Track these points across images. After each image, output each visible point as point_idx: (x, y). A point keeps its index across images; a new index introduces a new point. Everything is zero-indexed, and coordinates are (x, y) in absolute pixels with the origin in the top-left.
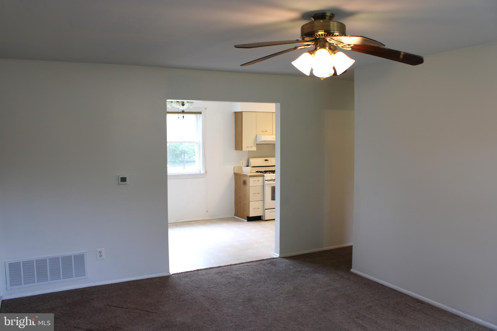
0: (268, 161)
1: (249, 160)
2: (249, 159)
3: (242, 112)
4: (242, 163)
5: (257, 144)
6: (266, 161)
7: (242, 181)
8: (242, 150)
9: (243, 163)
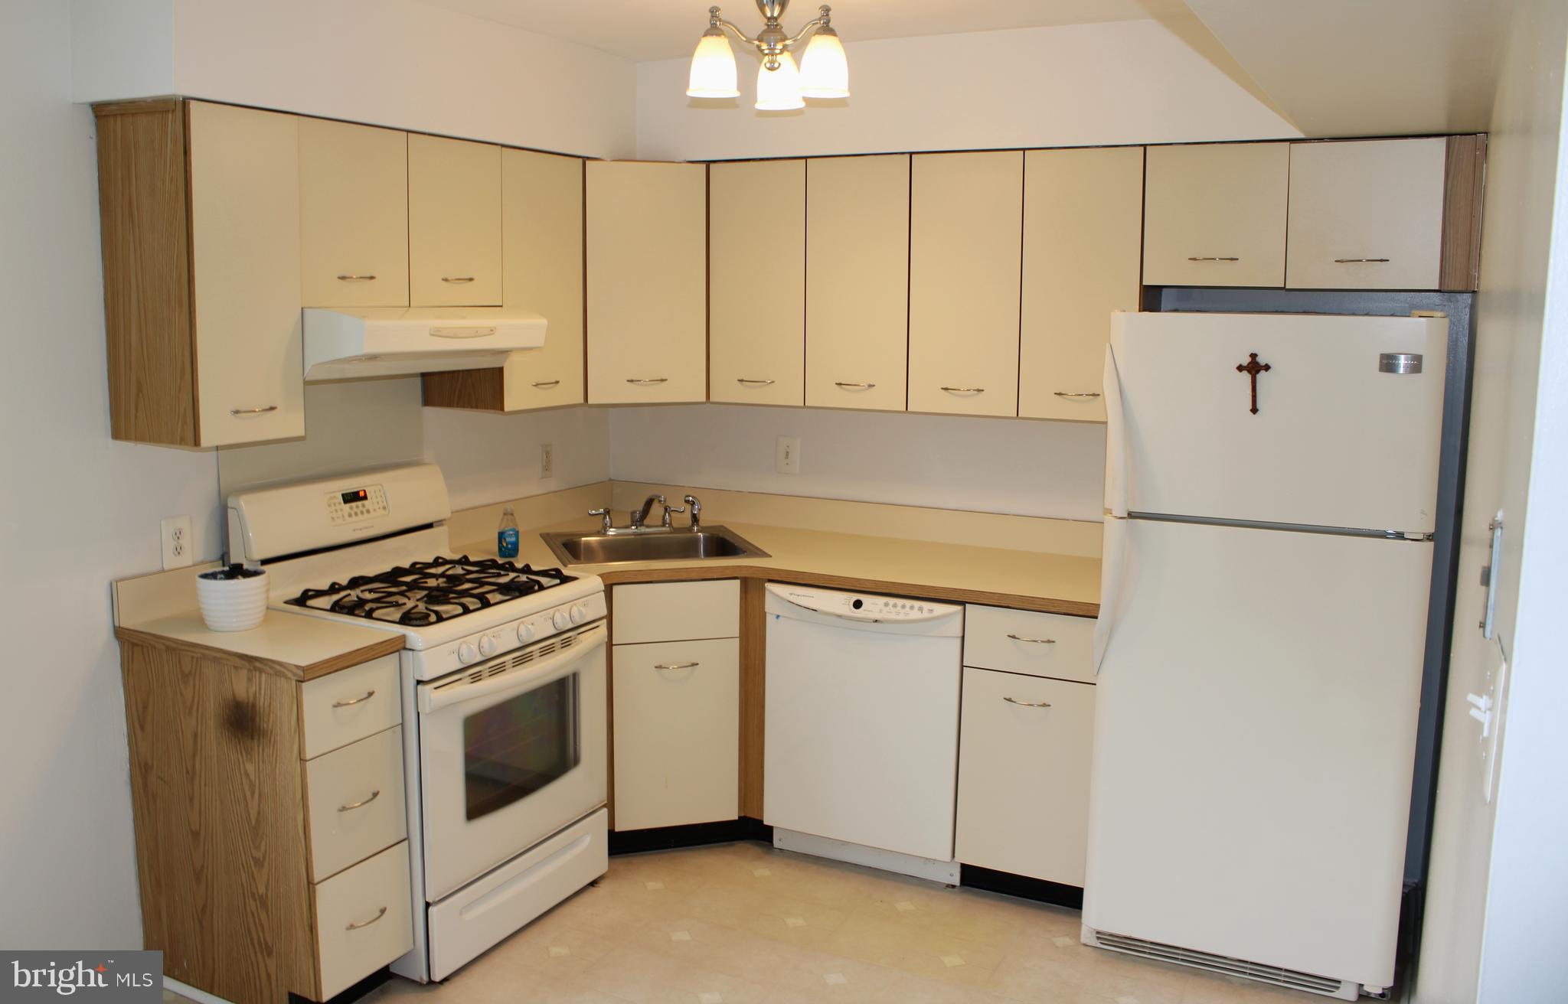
0: (365, 498)
1: (231, 513)
2: (231, 502)
3: (185, 102)
4: (178, 535)
5: (307, 383)
6: (354, 504)
7: (212, 708)
8: (196, 442)
9: (185, 541)
